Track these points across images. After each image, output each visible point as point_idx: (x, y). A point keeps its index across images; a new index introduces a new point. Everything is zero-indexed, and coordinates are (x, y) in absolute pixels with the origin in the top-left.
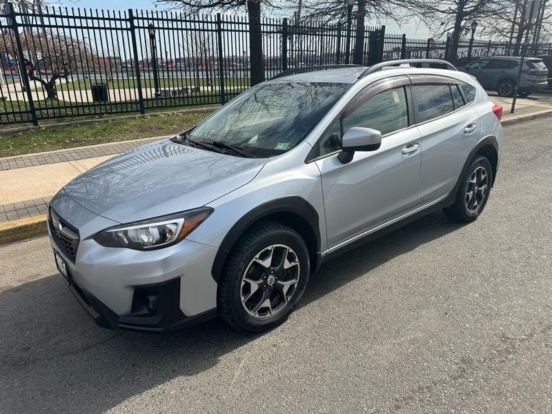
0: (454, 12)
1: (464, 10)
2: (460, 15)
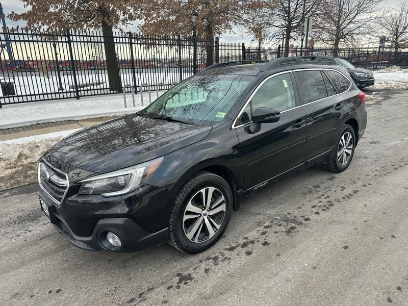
2: (289, 29)
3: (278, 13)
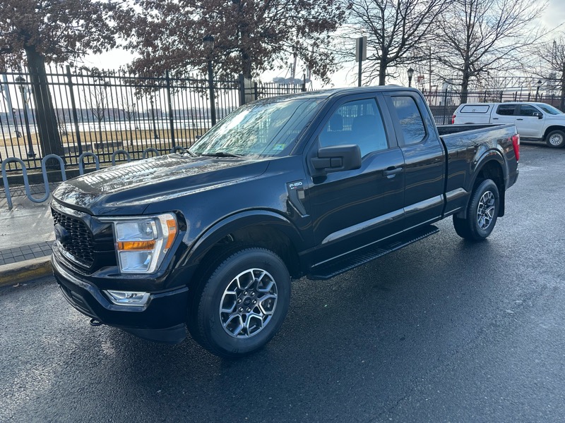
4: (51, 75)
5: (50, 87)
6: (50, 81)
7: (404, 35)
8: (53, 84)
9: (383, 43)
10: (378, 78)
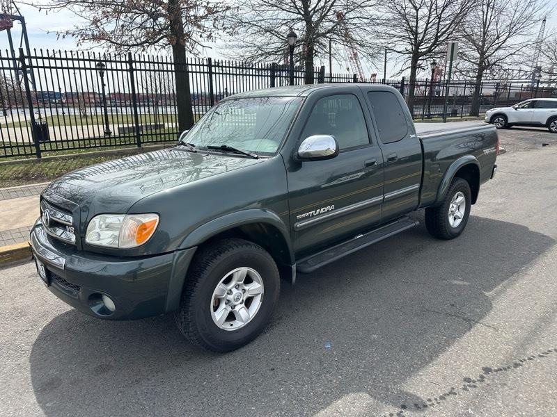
0: (410, 53)
1: (419, 51)
2: (416, 55)
3: (402, 34)
4: (192, 65)
5: (190, 74)
6: (190, 70)
7: (438, 32)
8: (192, 72)
9: (416, 39)
10: (410, 70)
